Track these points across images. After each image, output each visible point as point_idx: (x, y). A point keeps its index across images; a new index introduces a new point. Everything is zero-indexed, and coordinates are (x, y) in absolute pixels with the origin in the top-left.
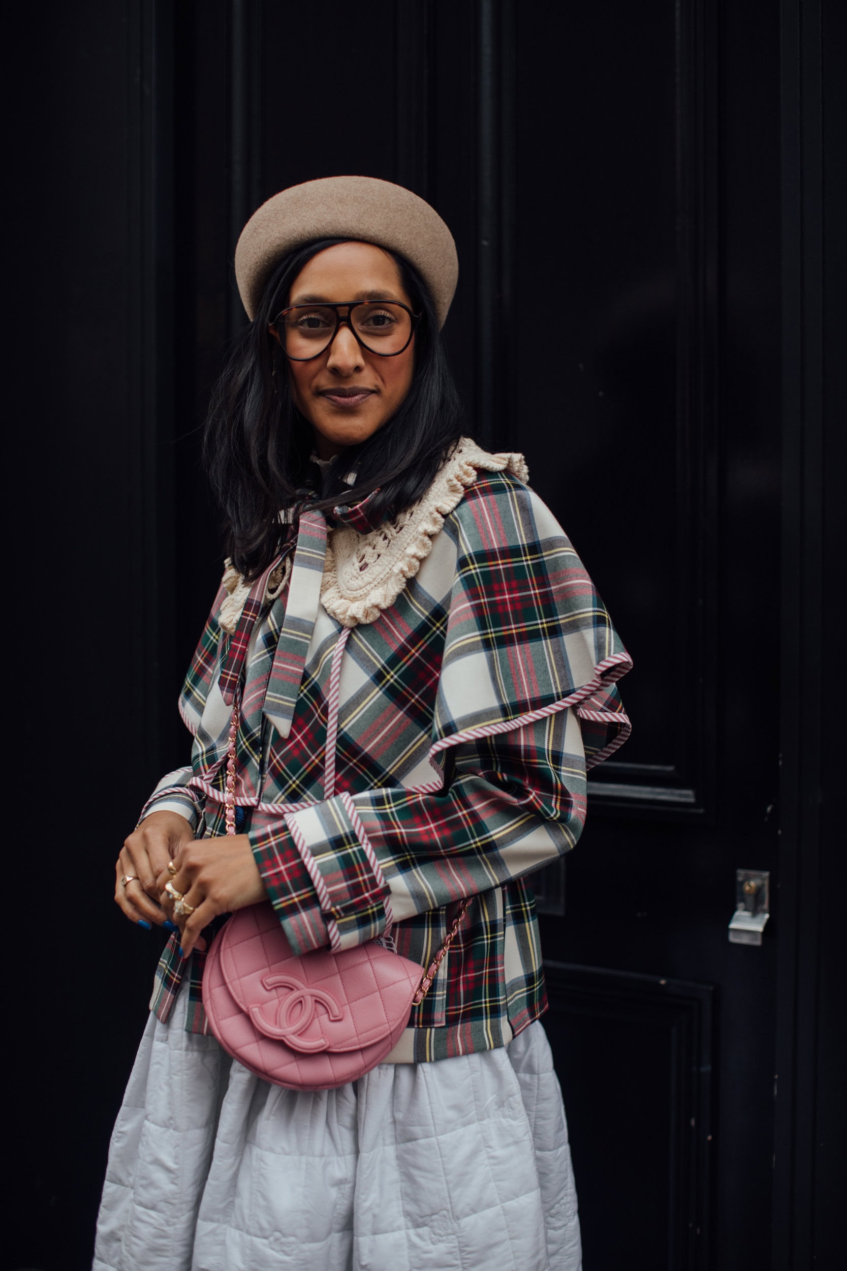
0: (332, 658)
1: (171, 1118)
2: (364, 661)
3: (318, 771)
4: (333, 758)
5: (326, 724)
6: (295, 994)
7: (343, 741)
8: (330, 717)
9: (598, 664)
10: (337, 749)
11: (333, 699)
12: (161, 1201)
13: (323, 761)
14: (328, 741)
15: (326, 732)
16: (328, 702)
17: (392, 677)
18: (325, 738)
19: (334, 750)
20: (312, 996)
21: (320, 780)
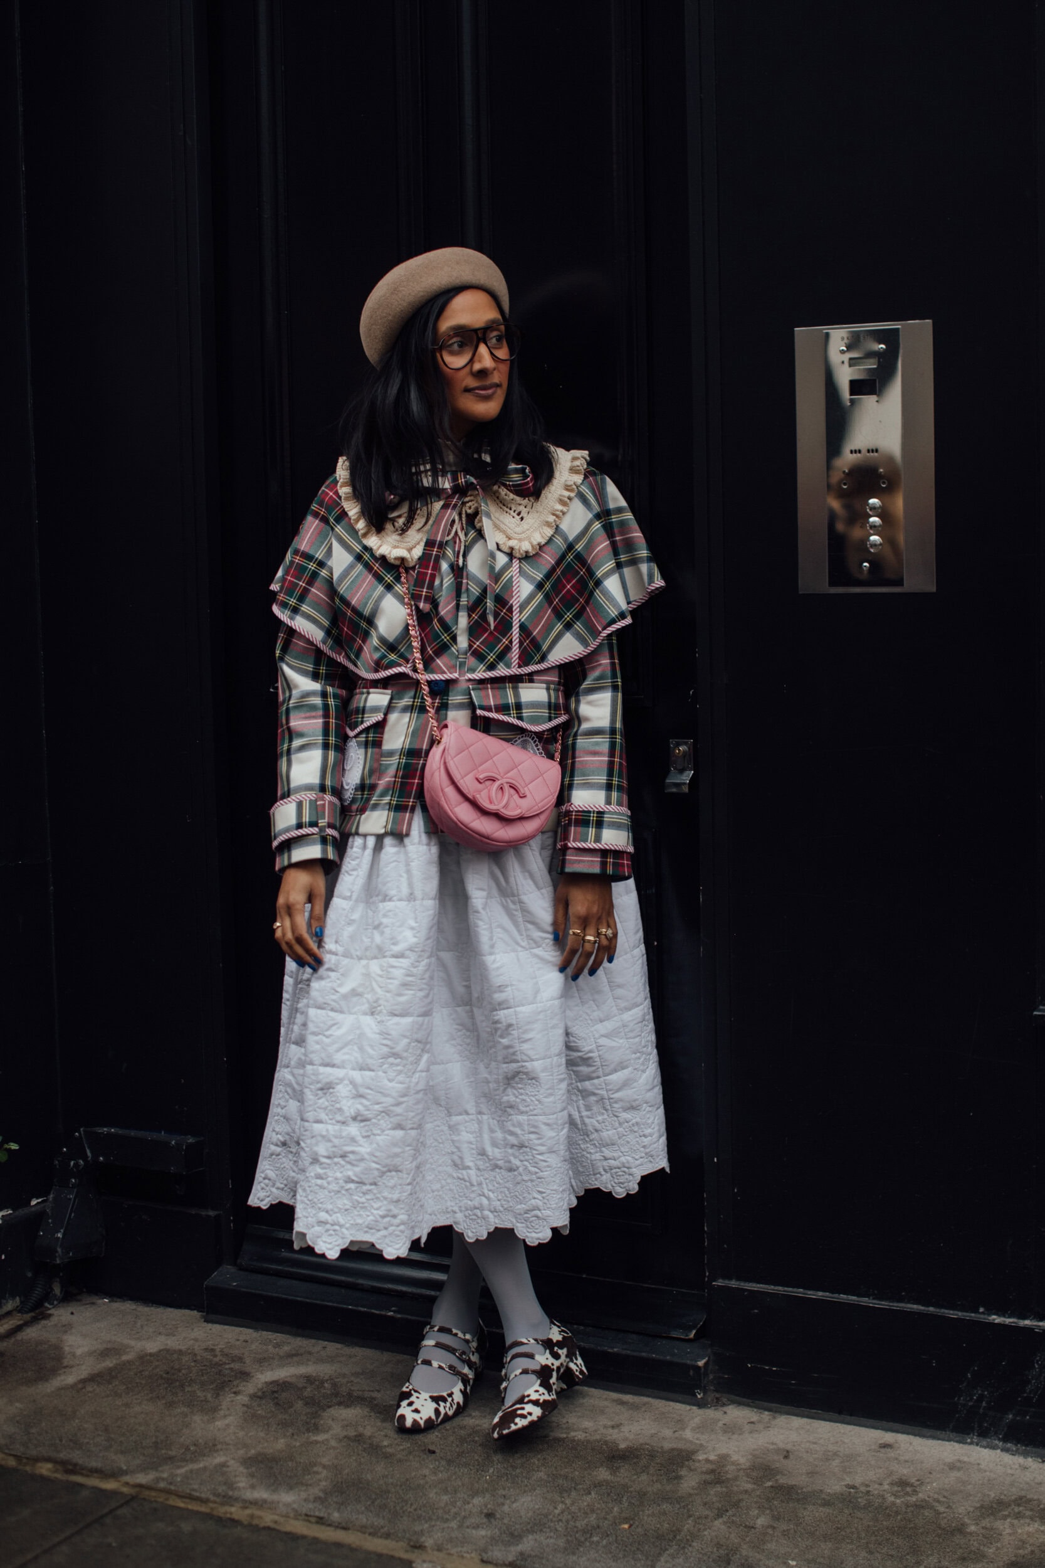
0: (512, 577)
1: (411, 894)
2: (529, 578)
3: (508, 649)
4: (518, 640)
5: (512, 619)
6: (497, 784)
7: (522, 627)
8: (514, 614)
9: (649, 585)
10: (520, 634)
11: (515, 602)
12: (407, 950)
13: (511, 642)
14: (514, 629)
15: (512, 623)
16: (512, 604)
17: (548, 586)
18: (512, 627)
19: (518, 635)
20: (507, 783)
21: (509, 655)
